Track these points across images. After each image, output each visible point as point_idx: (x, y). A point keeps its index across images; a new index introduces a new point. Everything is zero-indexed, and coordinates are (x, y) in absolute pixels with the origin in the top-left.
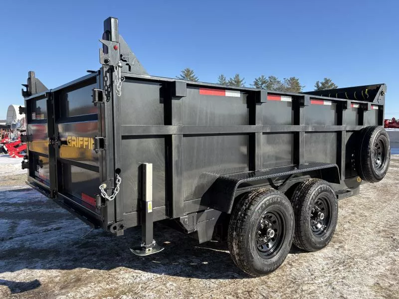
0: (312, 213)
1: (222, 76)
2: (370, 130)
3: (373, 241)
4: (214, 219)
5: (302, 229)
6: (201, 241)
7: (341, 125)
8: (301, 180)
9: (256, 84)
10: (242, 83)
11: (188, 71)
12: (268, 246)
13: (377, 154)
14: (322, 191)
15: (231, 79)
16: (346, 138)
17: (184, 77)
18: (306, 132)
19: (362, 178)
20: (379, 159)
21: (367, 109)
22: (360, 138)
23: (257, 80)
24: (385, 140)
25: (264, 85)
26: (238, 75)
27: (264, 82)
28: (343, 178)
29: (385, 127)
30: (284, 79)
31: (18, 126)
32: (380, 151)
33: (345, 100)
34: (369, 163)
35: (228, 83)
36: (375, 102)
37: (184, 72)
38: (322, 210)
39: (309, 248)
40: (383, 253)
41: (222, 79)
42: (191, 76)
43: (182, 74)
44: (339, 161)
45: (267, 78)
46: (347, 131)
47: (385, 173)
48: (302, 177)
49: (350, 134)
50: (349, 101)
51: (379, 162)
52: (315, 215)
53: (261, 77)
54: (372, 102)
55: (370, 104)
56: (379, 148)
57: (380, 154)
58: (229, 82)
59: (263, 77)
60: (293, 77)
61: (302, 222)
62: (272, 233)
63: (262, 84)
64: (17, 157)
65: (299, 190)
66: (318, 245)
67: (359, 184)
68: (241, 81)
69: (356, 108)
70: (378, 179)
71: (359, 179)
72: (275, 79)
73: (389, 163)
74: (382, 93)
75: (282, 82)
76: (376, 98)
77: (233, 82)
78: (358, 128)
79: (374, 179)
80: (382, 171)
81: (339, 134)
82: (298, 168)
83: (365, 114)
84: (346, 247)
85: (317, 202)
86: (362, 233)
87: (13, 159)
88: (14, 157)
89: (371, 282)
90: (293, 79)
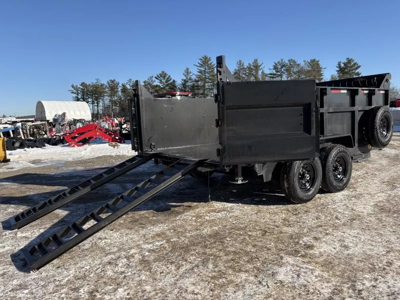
0: (334, 167)
1: (240, 61)
2: (377, 109)
3: (378, 187)
4: (272, 169)
5: (327, 176)
6: (265, 181)
7: (354, 106)
8: (325, 146)
9: (275, 68)
10: (260, 67)
11: (206, 58)
12: (305, 186)
13: (382, 127)
14: (340, 152)
15: (249, 64)
16: (358, 117)
17: (202, 65)
18: (328, 113)
19: (372, 146)
20: (384, 131)
21: (374, 94)
22: (369, 115)
23: (276, 64)
24: (388, 116)
25: (284, 68)
26: (257, 60)
27: (284, 66)
28: (356, 145)
29: (390, 107)
30: (304, 61)
31: (60, 121)
32: (385, 124)
33: (357, 88)
34: (375, 133)
35: (246, 68)
36: (381, 87)
37: (201, 59)
38: (341, 165)
39: (332, 189)
40: (383, 192)
41: (240, 64)
42: (209, 63)
43: (200, 62)
44: (353, 133)
45: (287, 62)
46: (359, 111)
47: (389, 141)
48: (326, 144)
49: (362, 113)
50: (360, 89)
51: (385, 133)
52: (336, 169)
53: (280, 61)
54: (379, 87)
55: (376, 89)
56: (384, 122)
57: (385, 127)
58: (248, 67)
59: (282, 60)
60: (313, 59)
61: (327, 172)
62: (308, 177)
63: (282, 68)
64: (76, 146)
65: (324, 151)
66: (338, 188)
67: (370, 150)
68: (261, 66)
69: (366, 93)
70: (384, 145)
71: (369, 147)
72: (295, 62)
73: (392, 134)
74: (387, 81)
75: (302, 64)
76: (382, 84)
77: (252, 67)
78: (368, 108)
79: (379, 145)
80: (387, 139)
81: (353, 113)
82: (323, 136)
83: (373, 97)
84: (358, 190)
85: (337, 160)
86: (371, 183)
87: (73, 148)
88: (74, 146)
89: (372, 204)
90: (313, 61)
